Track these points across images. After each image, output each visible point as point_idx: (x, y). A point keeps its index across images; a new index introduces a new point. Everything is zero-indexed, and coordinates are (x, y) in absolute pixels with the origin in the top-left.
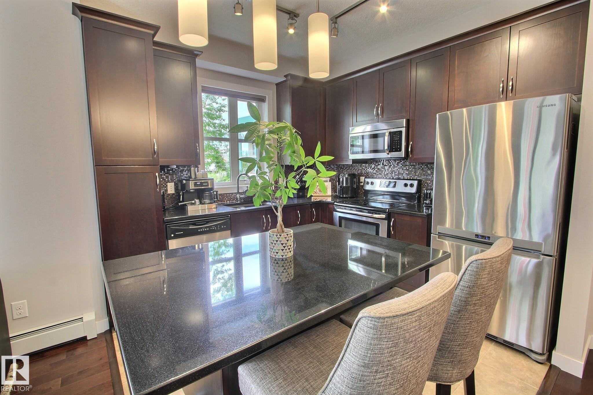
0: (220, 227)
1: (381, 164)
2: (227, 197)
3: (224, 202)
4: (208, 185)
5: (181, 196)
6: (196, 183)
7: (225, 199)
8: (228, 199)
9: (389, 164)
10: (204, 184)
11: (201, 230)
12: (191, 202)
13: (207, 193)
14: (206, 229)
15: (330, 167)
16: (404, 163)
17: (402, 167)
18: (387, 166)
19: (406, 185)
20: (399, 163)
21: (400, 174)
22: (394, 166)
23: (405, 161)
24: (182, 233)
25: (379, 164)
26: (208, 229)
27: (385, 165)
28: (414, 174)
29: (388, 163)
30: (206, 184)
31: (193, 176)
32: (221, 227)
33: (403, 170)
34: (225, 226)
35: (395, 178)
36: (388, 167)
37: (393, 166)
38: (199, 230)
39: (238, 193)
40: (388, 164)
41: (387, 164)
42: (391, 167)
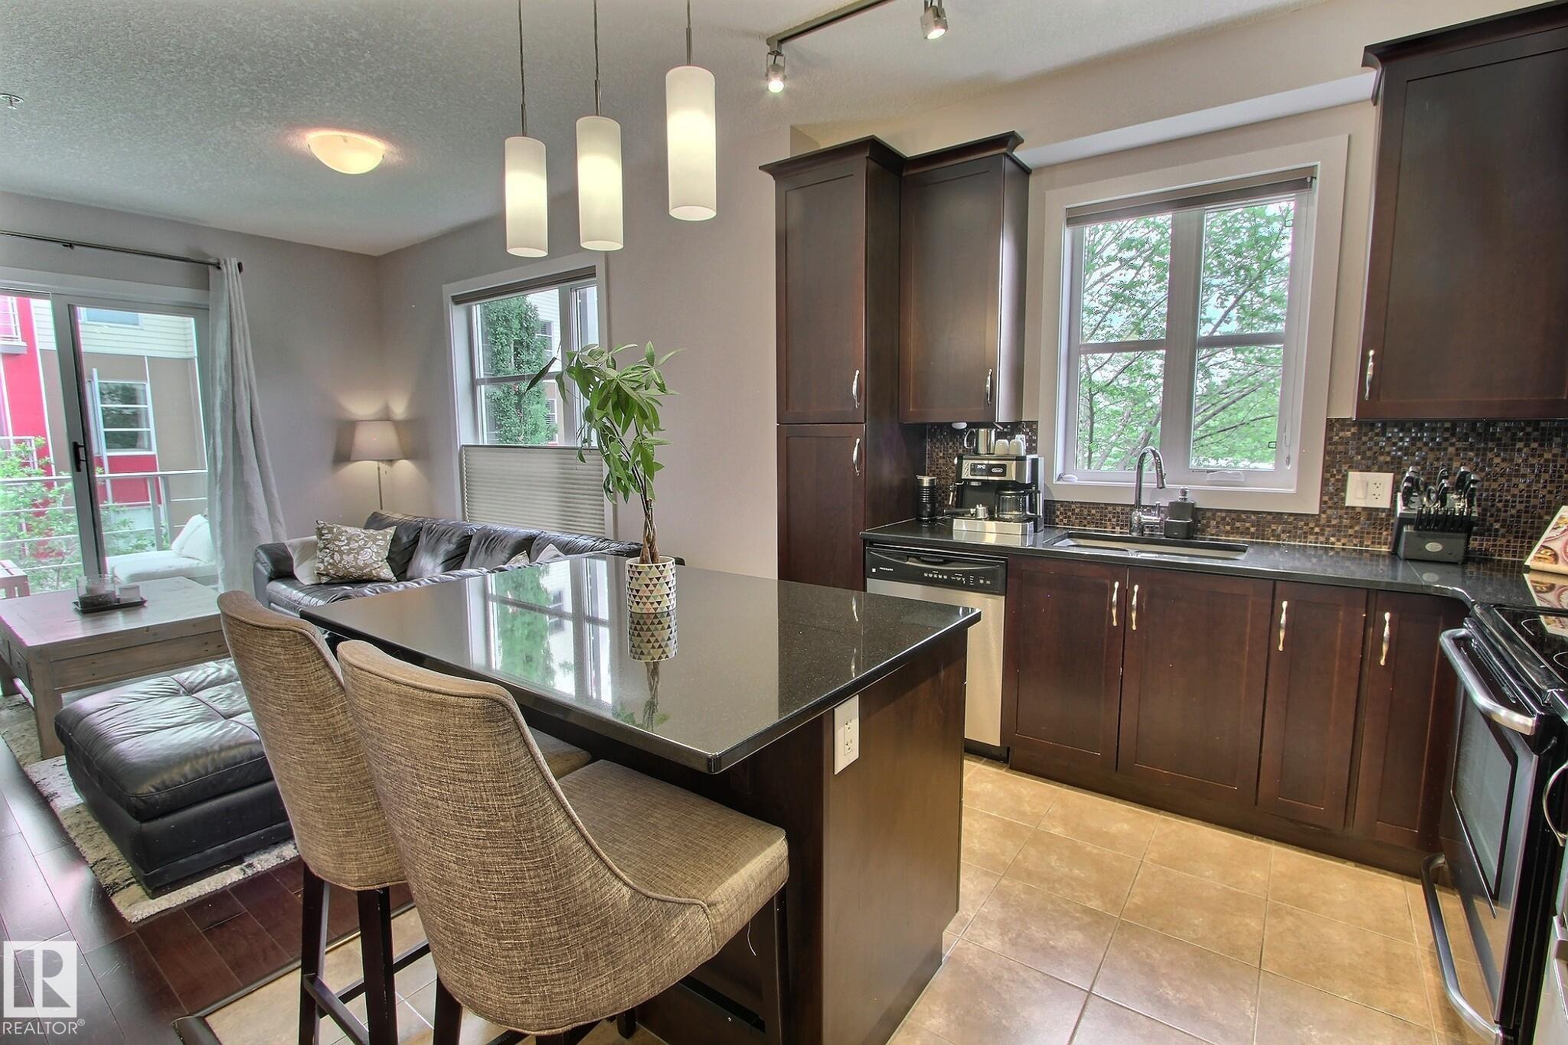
0: (976, 580)
2: (1116, 515)
3: (1105, 528)
4: (1004, 474)
6: (976, 465)
7: (1110, 520)
8: (1118, 521)
10: (994, 470)
13: (1009, 495)
14: (940, 577)
24: (890, 569)
26: (945, 577)
30: (1000, 470)
31: (982, 450)
32: (979, 581)
34: (988, 582)
38: (926, 575)
39: (1138, 505)
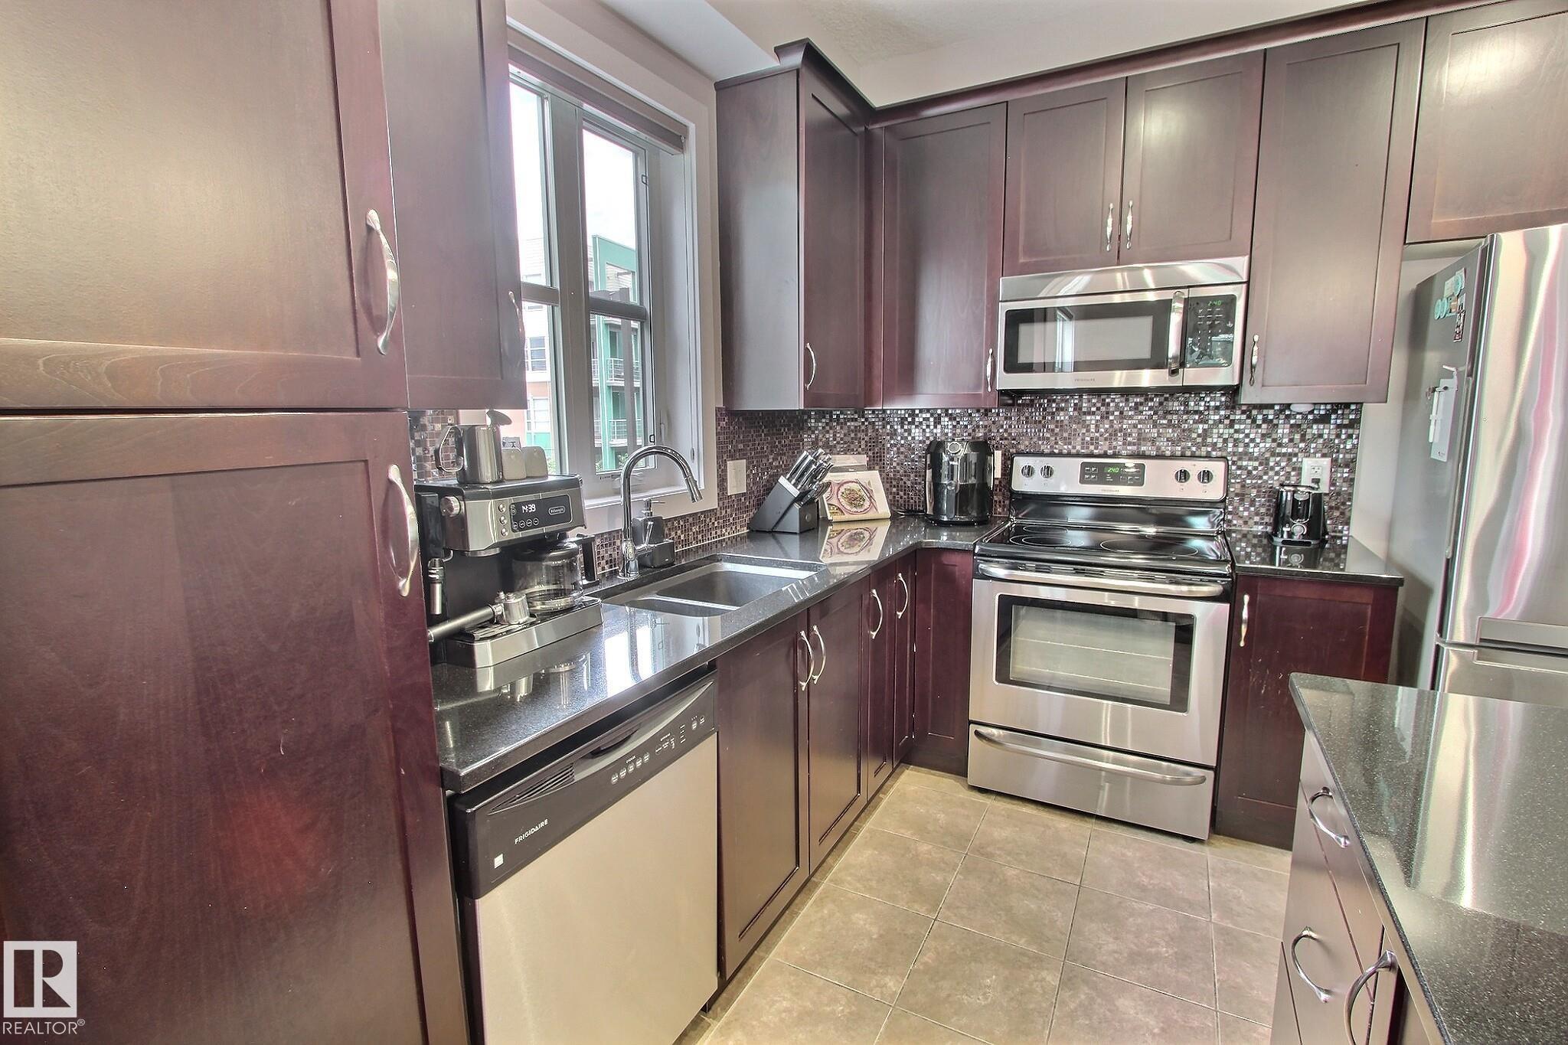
0: (688, 729)
1: (1071, 409)
4: (567, 517)
5: (438, 587)
6: (518, 506)
9: (1103, 409)
10: (552, 511)
11: (623, 774)
12: (488, 610)
14: (639, 764)
15: (863, 417)
16: (1161, 404)
17: (1155, 417)
18: (1094, 413)
19: (1184, 476)
20: (1141, 404)
21: (1144, 439)
22: (1121, 413)
23: (1166, 399)
24: (542, 824)
25: (1062, 409)
26: (647, 758)
27: (1084, 410)
28: (1199, 440)
29: (1099, 405)
30: (561, 510)
31: (487, 473)
32: (691, 728)
33: (1155, 426)
34: (703, 721)
35: (1124, 452)
36: (1098, 418)
37: (1117, 413)
38: (615, 779)
39: (627, 532)
40: (1098, 409)
41: (1093, 409)
42: (1111, 418)
